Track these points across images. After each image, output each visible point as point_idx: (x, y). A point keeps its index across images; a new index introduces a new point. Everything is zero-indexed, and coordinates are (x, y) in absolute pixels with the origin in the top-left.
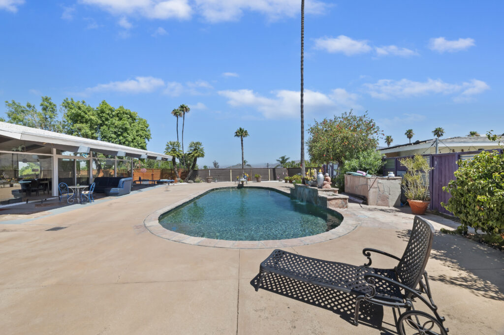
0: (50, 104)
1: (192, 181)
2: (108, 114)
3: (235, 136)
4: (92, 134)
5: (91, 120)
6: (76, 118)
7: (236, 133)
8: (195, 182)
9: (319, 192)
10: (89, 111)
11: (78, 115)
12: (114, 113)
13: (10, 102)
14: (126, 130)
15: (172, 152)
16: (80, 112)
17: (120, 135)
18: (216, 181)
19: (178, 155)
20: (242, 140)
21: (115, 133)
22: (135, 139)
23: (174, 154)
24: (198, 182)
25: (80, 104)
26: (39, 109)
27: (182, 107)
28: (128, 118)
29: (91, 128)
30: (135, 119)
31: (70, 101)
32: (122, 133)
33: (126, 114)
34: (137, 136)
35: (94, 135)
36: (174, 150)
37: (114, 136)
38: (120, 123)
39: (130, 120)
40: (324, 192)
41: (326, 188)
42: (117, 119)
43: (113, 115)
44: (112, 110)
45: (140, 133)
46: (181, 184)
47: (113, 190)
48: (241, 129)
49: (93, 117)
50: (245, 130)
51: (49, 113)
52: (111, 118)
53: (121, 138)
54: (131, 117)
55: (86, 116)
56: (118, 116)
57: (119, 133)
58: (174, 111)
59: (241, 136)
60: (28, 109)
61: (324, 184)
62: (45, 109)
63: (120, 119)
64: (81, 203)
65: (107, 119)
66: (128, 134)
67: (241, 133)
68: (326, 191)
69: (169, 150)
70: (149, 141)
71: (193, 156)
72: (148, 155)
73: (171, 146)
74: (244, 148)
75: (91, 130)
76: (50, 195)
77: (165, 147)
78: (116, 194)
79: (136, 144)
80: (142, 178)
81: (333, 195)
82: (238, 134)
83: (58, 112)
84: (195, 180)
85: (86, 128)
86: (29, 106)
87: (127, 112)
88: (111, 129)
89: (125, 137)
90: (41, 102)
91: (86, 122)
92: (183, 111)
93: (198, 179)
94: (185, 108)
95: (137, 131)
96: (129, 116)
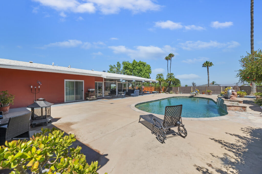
0: (119, 64)
1: (168, 93)
2: (135, 65)
3: (203, 66)
4: (130, 73)
5: (130, 68)
6: (126, 68)
7: (204, 64)
8: (170, 93)
9: (225, 101)
10: (129, 65)
11: (126, 67)
12: (137, 64)
13: (110, 65)
14: (141, 70)
15: (159, 79)
16: (127, 65)
17: (139, 73)
18: (181, 93)
19: (161, 80)
20: (208, 69)
21: (138, 72)
22: (144, 74)
23: (159, 80)
24: (172, 93)
25: (127, 63)
26: (116, 66)
27: (170, 55)
28: (142, 65)
29: (130, 71)
30: (145, 65)
31: (124, 62)
32: (140, 72)
33: (142, 64)
34: (146, 72)
35: (131, 74)
36: (160, 78)
37: (137, 73)
38: (139, 68)
39: (143, 66)
40: (230, 102)
41: (232, 99)
42: (138, 66)
43: (137, 65)
44: (137, 63)
45: (147, 71)
46: (163, 94)
47: (132, 94)
48: (207, 62)
49: (130, 67)
50: (210, 62)
51: (119, 67)
52: (136, 66)
53: (140, 74)
54: (144, 65)
55: (129, 67)
56: (139, 65)
57: (139, 72)
58: (166, 57)
59: (207, 66)
60: (114, 67)
61: (231, 97)
62: (118, 66)
63: (139, 66)
64: (122, 98)
65: (135, 67)
66: (142, 72)
67: (207, 65)
68: (231, 101)
69: (158, 78)
70: (151, 74)
71: (169, 80)
72: (145, 81)
73: (158, 76)
74: (209, 73)
75: (130, 72)
76: (116, 95)
77: (156, 76)
78: (133, 96)
79: (145, 76)
80: (146, 91)
81: (238, 104)
82: (205, 65)
83: (121, 66)
84: (170, 92)
85: (128, 71)
86: (114, 66)
87: (142, 63)
88: (136, 71)
89: (141, 73)
90: (117, 64)
91: (129, 69)
92: (170, 57)
93: (171, 92)
94: (172, 55)
95: (146, 70)
96: (143, 65)
